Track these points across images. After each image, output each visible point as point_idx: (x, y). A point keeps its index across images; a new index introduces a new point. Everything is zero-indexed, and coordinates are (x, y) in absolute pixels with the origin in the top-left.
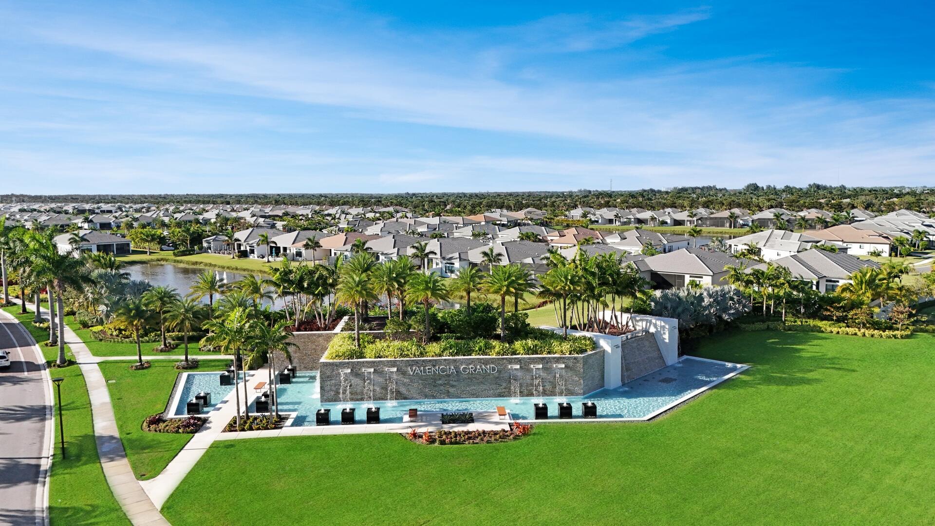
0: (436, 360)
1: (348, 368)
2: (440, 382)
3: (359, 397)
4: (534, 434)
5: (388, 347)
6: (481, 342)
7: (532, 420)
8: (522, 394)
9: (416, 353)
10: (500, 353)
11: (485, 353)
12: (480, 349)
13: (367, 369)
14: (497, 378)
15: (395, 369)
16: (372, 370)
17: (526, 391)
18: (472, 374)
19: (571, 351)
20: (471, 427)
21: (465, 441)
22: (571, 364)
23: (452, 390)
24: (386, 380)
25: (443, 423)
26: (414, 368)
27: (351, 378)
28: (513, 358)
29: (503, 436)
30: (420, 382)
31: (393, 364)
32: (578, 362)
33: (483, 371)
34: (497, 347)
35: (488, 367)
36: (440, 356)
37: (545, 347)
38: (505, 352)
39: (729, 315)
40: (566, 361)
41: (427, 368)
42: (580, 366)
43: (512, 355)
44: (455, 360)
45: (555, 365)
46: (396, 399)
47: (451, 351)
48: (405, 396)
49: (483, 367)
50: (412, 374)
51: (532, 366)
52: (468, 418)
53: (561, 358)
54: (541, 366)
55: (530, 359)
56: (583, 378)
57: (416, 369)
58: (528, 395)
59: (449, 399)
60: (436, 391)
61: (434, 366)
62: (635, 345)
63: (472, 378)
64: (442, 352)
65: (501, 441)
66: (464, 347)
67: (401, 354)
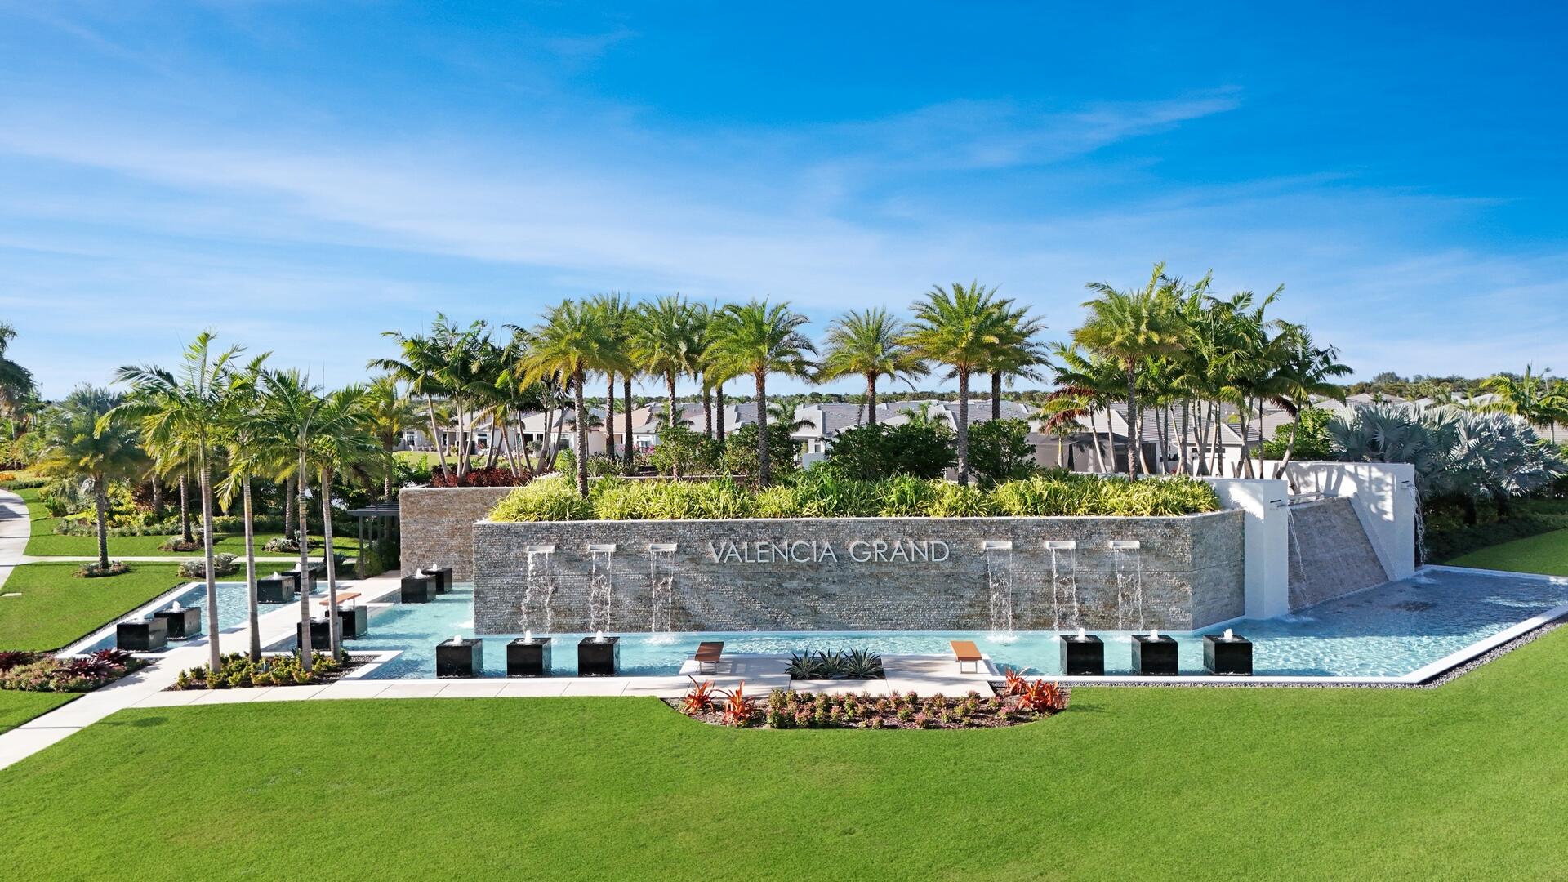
0: (781, 525)
1: (549, 541)
2: (794, 584)
3: (578, 621)
4: (1074, 708)
5: (658, 492)
6: (908, 482)
7: (1056, 676)
8: (1019, 623)
9: (731, 508)
10: (955, 509)
11: (913, 509)
12: (902, 500)
13: (598, 546)
14: (949, 576)
15: (672, 547)
16: (611, 548)
17: (1029, 613)
18: (880, 563)
19: (1157, 505)
20: (874, 688)
21: (857, 722)
22: (1157, 541)
23: (825, 607)
24: (648, 576)
25: (794, 677)
26: (723, 545)
27: (557, 569)
28: (992, 523)
29: (976, 712)
30: (739, 583)
31: (667, 533)
32: (1177, 534)
33: (909, 555)
34: (949, 493)
35: (925, 544)
36: (794, 514)
37: (1081, 497)
38: (972, 507)
39: (1521, 479)
40: (1142, 531)
41: (758, 545)
42: (1183, 544)
43: (989, 514)
44: (834, 526)
45: (1111, 544)
46: (674, 628)
47: (822, 503)
48: (698, 620)
49: (911, 544)
50: (717, 559)
51: (1047, 544)
52: (866, 668)
53: (1129, 522)
54: (1072, 545)
55: (1039, 524)
56: (1192, 579)
57: (727, 547)
58: (1035, 626)
59: (816, 632)
60: (781, 608)
61: (777, 540)
62: (1311, 519)
63: (880, 575)
64: (800, 505)
65: (971, 725)
66: (858, 494)
67: (690, 509)
